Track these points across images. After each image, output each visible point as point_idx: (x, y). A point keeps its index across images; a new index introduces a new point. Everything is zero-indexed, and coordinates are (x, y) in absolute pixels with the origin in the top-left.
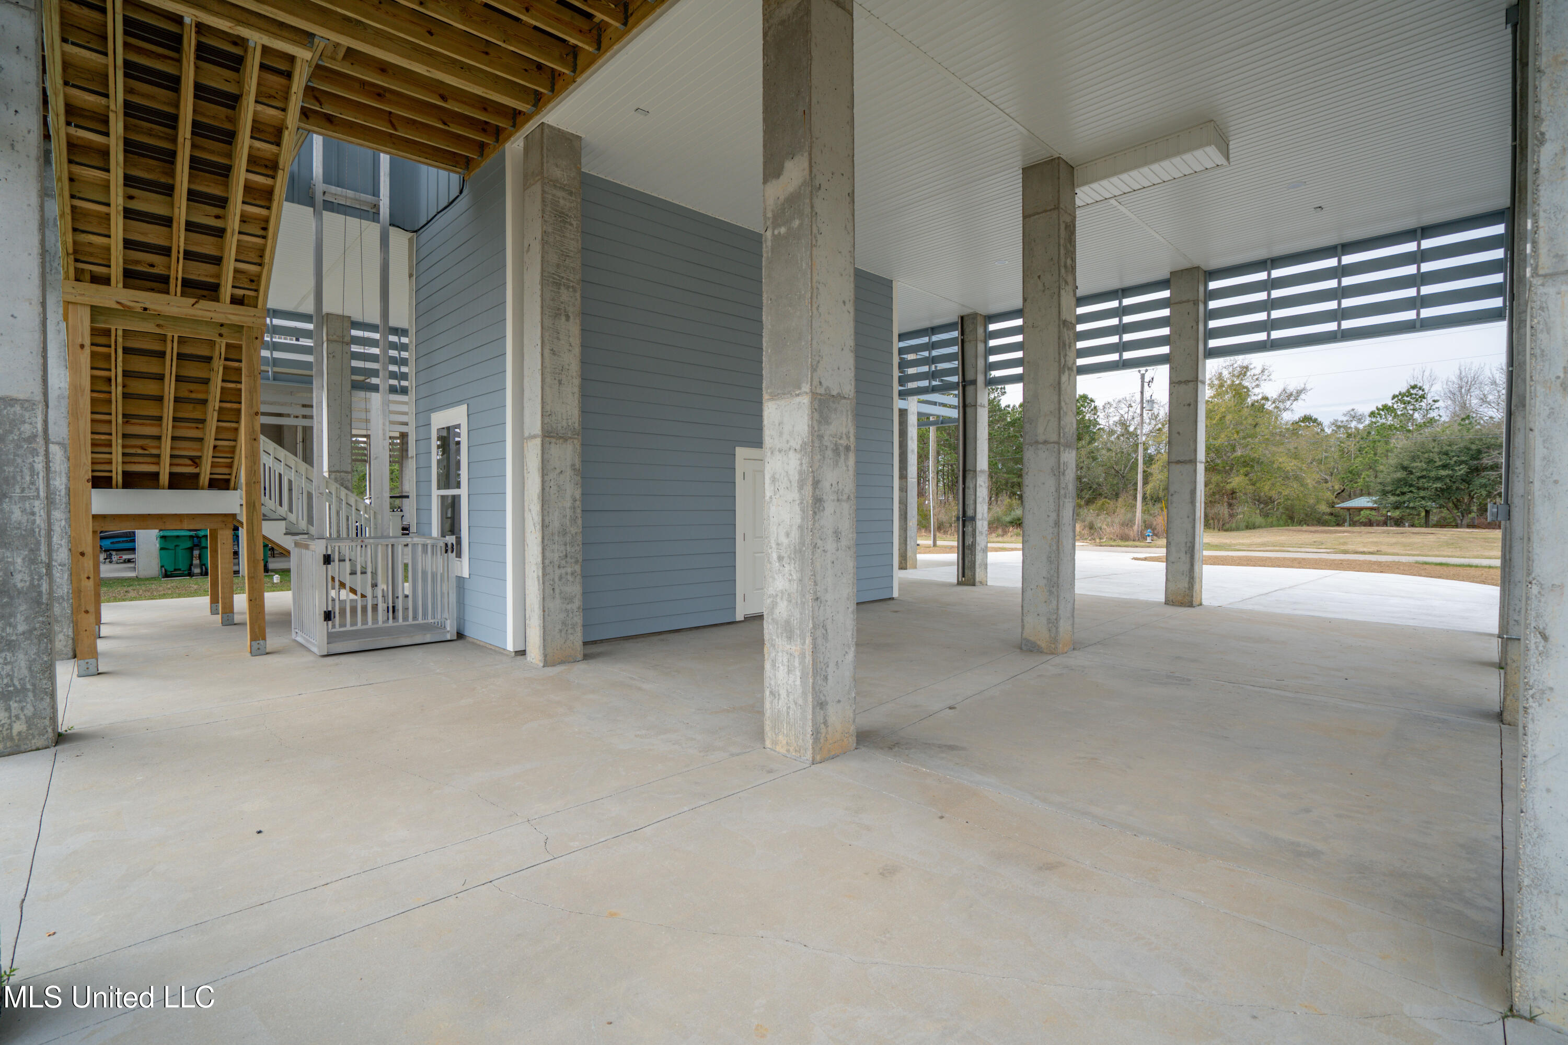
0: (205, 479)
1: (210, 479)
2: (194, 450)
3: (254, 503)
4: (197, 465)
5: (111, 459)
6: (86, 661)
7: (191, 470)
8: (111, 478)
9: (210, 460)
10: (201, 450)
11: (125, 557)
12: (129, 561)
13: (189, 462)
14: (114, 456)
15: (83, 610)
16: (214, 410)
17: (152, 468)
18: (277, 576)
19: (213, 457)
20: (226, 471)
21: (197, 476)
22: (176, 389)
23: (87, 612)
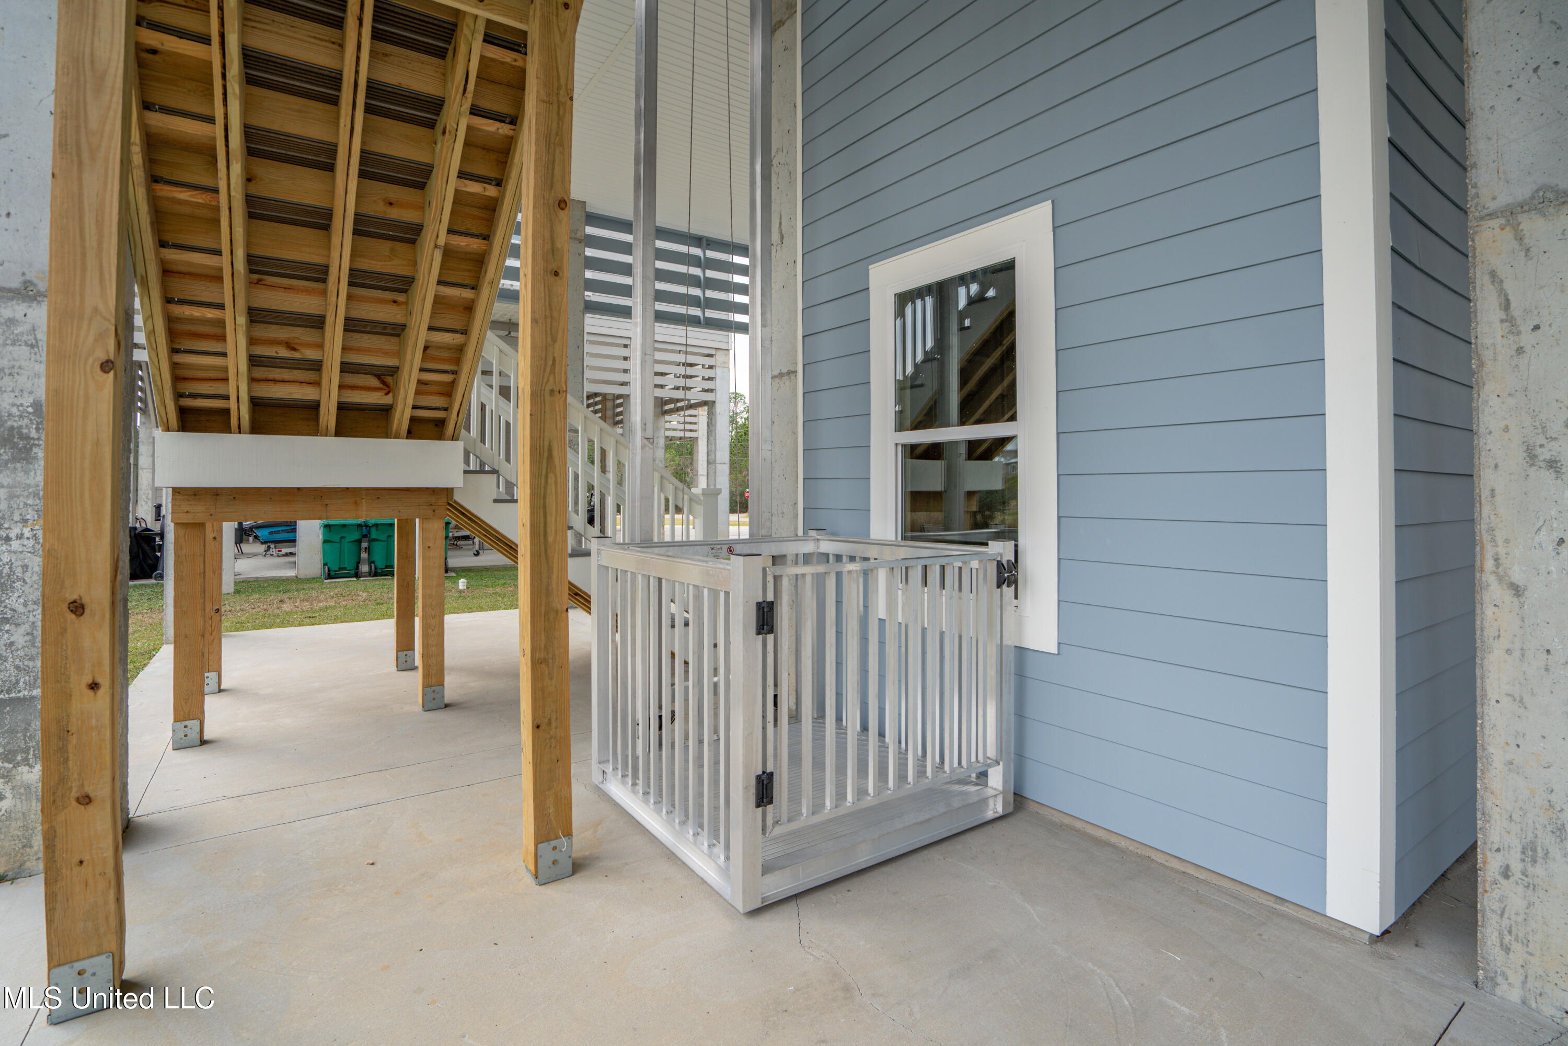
0: (402, 416)
1: (413, 420)
2: (387, 353)
3: (550, 450)
4: (388, 388)
5: (225, 369)
6: (78, 966)
7: (376, 398)
8: (227, 412)
9: (415, 375)
10: (400, 354)
11: (284, 551)
12: (292, 554)
13: (375, 382)
14: (230, 362)
15: (74, 793)
16: (436, 246)
17: (306, 393)
18: (463, 580)
19: (422, 370)
20: (439, 401)
21: (386, 411)
22: (359, 196)
23: (86, 800)
